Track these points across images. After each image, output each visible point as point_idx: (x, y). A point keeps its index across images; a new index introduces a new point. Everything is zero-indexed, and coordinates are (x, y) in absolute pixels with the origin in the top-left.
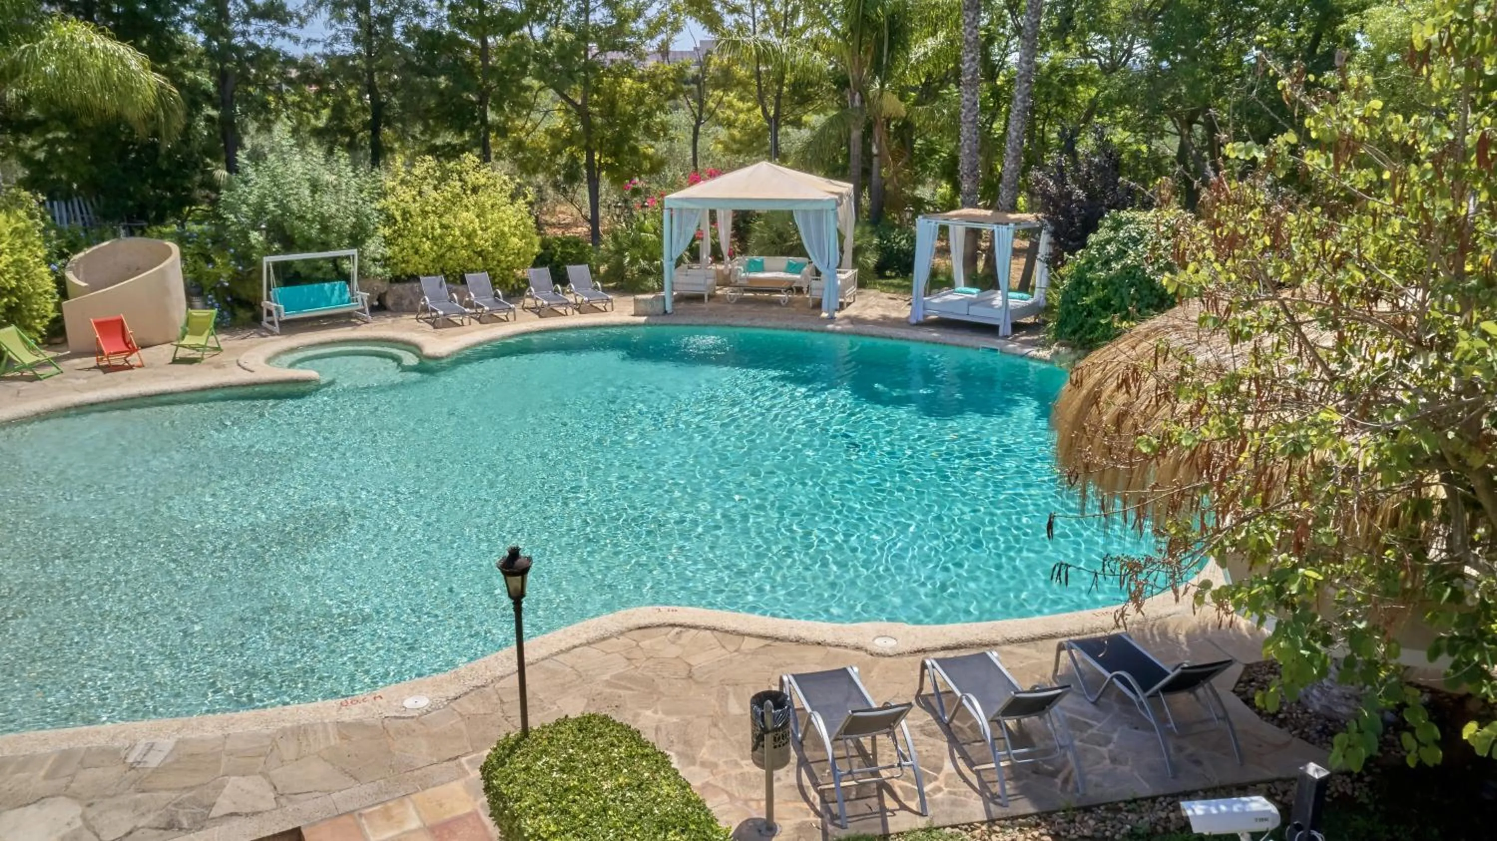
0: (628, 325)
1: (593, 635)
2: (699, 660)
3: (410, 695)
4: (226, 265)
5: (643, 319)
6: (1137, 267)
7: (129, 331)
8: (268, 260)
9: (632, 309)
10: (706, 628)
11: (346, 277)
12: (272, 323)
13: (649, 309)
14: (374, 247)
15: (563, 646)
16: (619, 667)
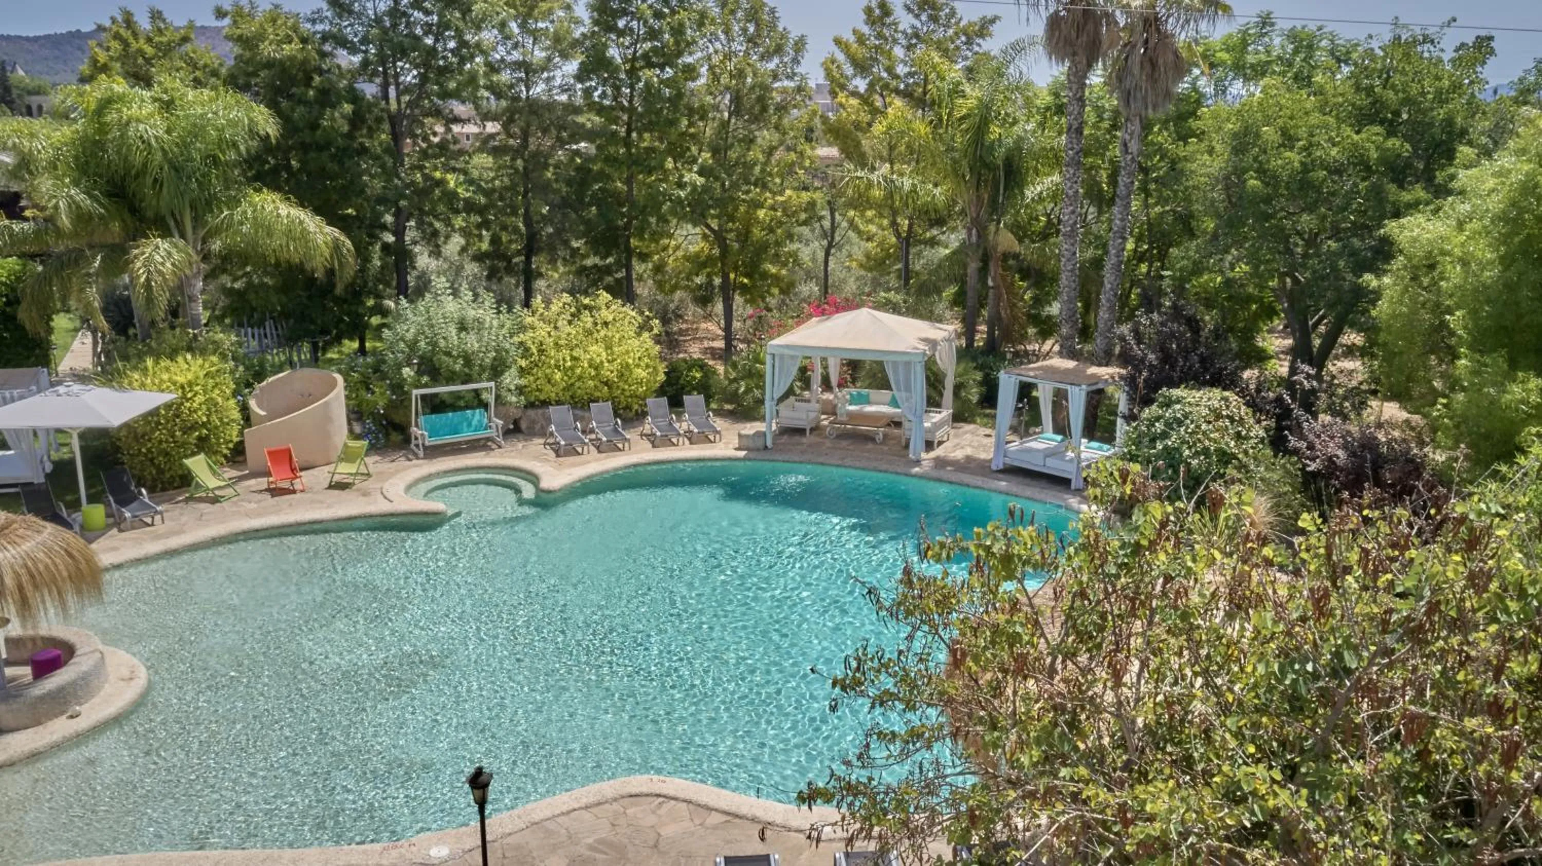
0: (730, 459)
1: (592, 800)
2: (668, 831)
3: (437, 844)
4: (382, 394)
5: (742, 454)
6: (1177, 449)
7: (295, 459)
8: (416, 392)
9: (736, 442)
10: (684, 801)
11: (485, 406)
12: (417, 446)
13: (751, 444)
14: (510, 378)
15: (565, 808)
16: (604, 832)
